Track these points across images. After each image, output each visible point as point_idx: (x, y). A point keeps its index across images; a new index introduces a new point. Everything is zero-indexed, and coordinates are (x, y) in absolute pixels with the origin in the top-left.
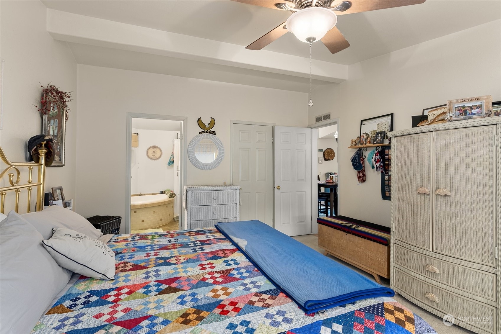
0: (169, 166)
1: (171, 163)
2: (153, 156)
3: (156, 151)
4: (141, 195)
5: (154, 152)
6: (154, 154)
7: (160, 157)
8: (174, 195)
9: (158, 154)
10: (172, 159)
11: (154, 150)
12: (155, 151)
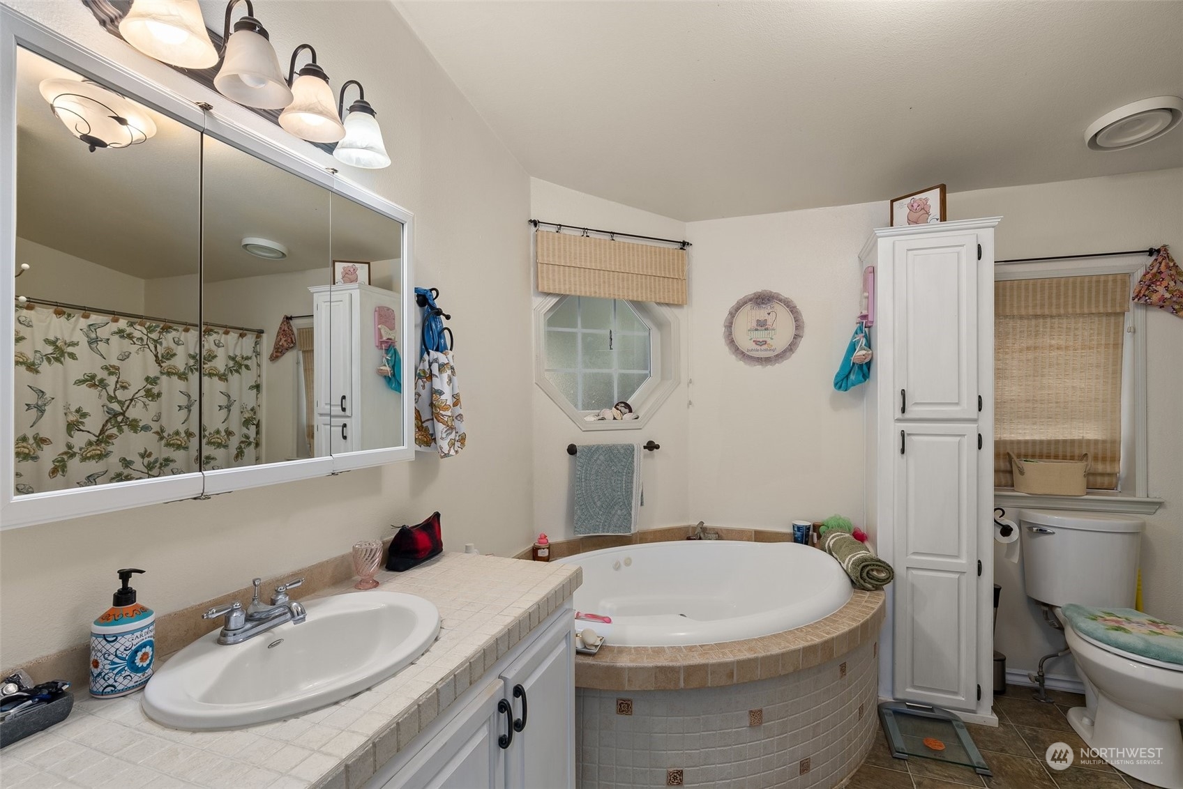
0: (841, 392)
1: (852, 377)
2: (756, 342)
3: (770, 320)
4: (697, 533)
5: (762, 324)
6: (761, 336)
7: (791, 348)
8: (883, 575)
9: (781, 335)
10: (860, 353)
11: (761, 313)
12: (767, 317)
